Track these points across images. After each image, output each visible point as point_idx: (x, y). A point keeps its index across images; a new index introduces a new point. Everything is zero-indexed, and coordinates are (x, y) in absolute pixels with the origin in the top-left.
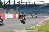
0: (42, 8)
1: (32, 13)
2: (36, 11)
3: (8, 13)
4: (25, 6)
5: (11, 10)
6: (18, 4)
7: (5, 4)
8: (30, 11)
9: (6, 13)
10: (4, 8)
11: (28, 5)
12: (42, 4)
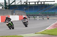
0: (53, 9)
1: (41, 14)
2: (46, 12)
3: (13, 15)
4: (33, 6)
5: (17, 11)
6: (25, 4)
7: (10, 4)
8: (39, 12)
9: (11, 15)
10: (9, 9)
11: (37, 5)
12: (53, 4)
